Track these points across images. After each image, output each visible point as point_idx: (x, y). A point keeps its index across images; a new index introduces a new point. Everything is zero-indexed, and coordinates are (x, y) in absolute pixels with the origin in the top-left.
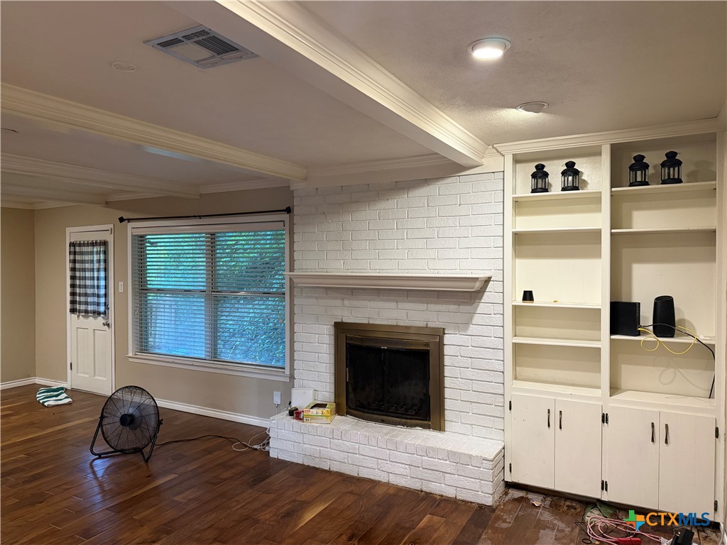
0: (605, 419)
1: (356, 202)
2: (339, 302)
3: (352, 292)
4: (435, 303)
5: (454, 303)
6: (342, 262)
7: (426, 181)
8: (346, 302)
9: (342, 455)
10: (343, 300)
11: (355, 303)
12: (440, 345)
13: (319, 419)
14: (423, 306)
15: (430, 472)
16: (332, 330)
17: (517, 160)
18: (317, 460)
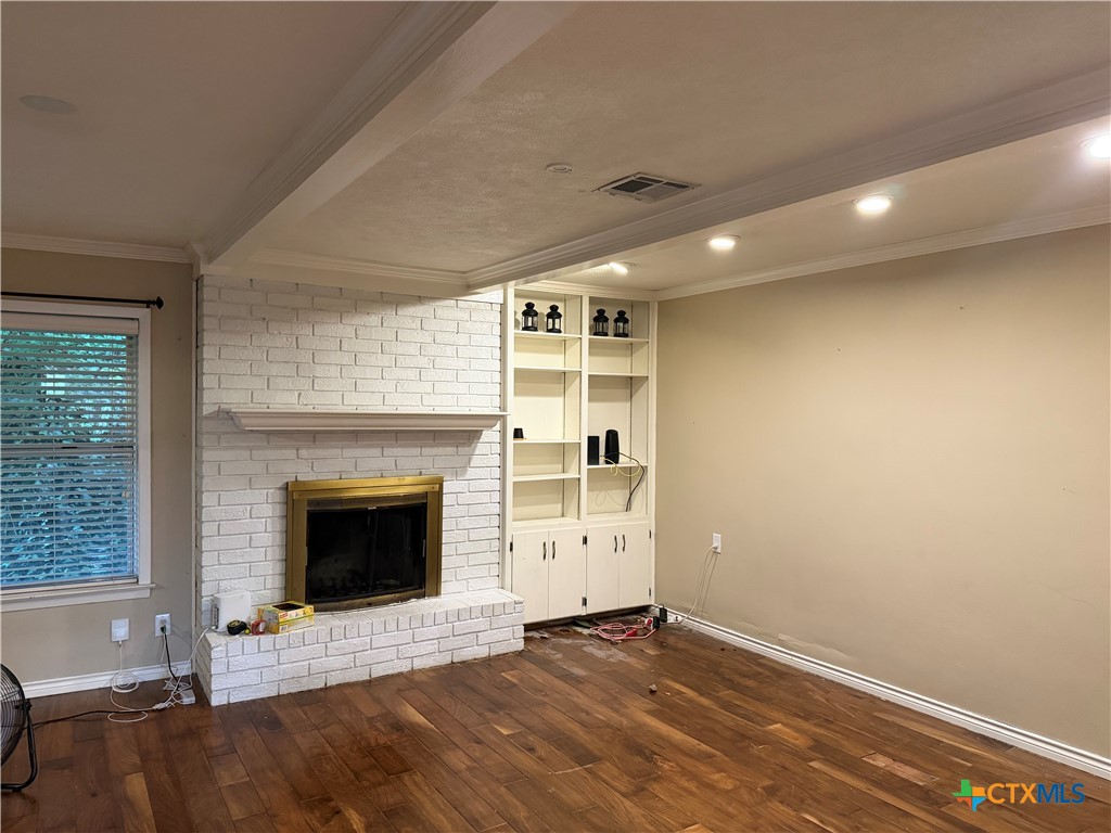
0: (585, 540)
1: (320, 310)
2: (290, 453)
3: (314, 438)
4: (432, 446)
5: (452, 445)
6: (296, 394)
7: (420, 299)
8: (304, 453)
9: (345, 659)
10: (297, 450)
11: (320, 452)
12: (440, 494)
13: (300, 623)
14: (416, 451)
15: (462, 637)
16: (278, 496)
17: (517, 295)
18: (305, 679)
